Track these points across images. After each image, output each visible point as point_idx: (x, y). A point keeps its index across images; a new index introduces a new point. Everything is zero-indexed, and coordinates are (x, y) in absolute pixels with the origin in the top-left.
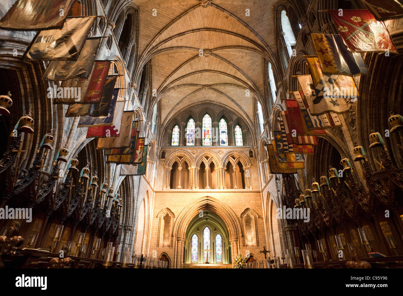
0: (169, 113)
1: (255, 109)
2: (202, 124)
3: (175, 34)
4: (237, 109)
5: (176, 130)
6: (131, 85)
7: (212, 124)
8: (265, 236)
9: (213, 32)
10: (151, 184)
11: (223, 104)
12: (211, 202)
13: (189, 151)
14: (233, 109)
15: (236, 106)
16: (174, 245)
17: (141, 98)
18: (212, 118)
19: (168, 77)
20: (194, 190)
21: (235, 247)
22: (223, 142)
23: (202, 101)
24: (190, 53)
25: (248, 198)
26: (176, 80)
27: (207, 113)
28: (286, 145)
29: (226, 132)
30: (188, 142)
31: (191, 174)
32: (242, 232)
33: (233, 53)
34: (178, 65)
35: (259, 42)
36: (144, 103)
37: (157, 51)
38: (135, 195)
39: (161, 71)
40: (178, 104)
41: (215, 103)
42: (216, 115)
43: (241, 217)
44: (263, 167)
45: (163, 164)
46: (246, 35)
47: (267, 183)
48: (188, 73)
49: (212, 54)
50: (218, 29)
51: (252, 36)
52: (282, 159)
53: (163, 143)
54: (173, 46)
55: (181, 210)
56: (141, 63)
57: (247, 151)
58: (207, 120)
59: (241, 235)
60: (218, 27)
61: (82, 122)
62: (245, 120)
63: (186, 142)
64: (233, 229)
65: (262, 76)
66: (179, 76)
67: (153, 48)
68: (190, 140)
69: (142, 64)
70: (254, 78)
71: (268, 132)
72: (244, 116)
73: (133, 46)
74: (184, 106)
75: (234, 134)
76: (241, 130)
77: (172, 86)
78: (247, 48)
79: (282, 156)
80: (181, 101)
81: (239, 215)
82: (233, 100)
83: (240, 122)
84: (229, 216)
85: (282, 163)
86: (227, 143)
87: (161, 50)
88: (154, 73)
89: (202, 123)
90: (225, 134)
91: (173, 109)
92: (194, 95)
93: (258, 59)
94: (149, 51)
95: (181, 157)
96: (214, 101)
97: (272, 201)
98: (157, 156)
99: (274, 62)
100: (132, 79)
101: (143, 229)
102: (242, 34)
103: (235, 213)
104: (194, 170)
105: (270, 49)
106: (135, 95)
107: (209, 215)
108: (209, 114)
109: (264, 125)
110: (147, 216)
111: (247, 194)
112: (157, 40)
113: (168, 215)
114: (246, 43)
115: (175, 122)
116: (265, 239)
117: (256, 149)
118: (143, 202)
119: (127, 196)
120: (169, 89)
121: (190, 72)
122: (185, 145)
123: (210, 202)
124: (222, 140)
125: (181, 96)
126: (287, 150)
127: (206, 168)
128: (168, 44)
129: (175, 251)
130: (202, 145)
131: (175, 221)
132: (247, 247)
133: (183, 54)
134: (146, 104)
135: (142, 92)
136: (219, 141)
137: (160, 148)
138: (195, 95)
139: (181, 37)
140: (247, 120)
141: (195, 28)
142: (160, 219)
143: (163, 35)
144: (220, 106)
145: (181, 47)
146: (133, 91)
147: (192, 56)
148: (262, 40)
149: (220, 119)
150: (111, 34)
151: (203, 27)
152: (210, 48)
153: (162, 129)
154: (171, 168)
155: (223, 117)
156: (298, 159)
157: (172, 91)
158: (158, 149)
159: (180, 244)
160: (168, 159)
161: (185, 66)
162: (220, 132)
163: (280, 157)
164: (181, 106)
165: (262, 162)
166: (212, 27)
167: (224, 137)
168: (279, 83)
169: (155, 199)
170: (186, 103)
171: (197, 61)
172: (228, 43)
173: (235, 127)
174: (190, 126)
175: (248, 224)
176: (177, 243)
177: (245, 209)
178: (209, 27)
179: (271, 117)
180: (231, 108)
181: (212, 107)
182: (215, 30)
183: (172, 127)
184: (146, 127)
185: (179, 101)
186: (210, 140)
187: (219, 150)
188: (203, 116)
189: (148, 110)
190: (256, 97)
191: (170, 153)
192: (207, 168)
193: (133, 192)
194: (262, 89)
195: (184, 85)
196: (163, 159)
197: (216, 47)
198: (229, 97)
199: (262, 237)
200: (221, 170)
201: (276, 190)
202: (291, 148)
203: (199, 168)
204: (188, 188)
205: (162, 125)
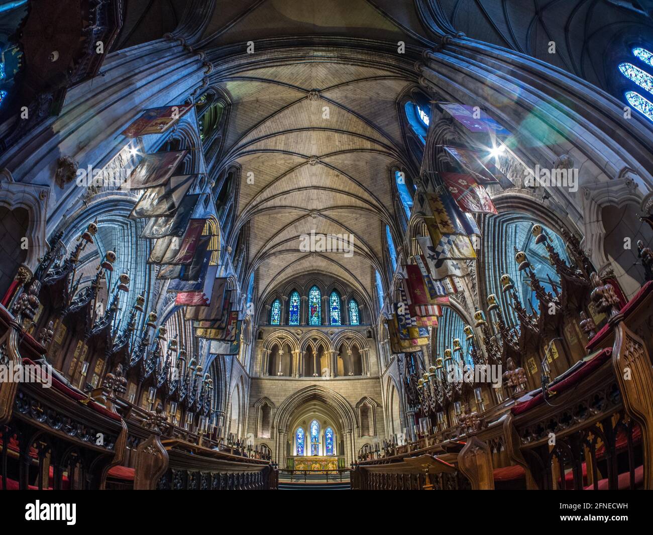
0: (268, 285)
1: (373, 279)
2: (309, 299)
3: (278, 192)
4: (352, 280)
5: (277, 304)
6: (225, 249)
7: (321, 299)
8: (384, 425)
9: (322, 191)
10: (245, 368)
11: (335, 275)
12: (320, 391)
13: (293, 331)
14: (347, 281)
15: (350, 276)
16: (275, 438)
17: (235, 265)
18: (320, 292)
19: (268, 241)
20: (298, 378)
21: (349, 439)
22: (335, 321)
23: (308, 271)
24: (295, 214)
25: (365, 385)
26: (278, 244)
27: (315, 285)
28: (409, 319)
29: (338, 308)
30: (291, 320)
31: (294, 359)
32: (358, 424)
33: (346, 214)
34: (280, 227)
35: (374, 202)
36: (239, 270)
37: (256, 210)
38: (228, 379)
39: (260, 233)
40: (279, 274)
41: (324, 273)
42: (326, 288)
43: (356, 407)
44: (383, 348)
45: (260, 345)
46: (360, 195)
47: (387, 366)
48: (292, 236)
49: (321, 215)
50: (328, 188)
51: (366, 196)
52: (404, 336)
53: (260, 320)
54: (276, 205)
55: (283, 401)
56: (238, 223)
57: (364, 330)
58: (315, 294)
59: (355, 426)
60: (327, 186)
61: (171, 287)
62: (362, 293)
63: (289, 320)
64: (346, 420)
65: (379, 240)
66: (282, 240)
67: (254, 207)
68: (294, 318)
69: (238, 225)
70: (371, 244)
71: (389, 306)
72: (360, 288)
73: (231, 206)
74: (286, 277)
75: (349, 311)
76: (356, 306)
77: (273, 251)
78: (362, 208)
79: (404, 332)
80: (283, 270)
81: (354, 404)
82: (346, 270)
84: (342, 406)
85: (405, 339)
86: (340, 322)
87: (261, 210)
88: (252, 235)
89: (309, 297)
90: (337, 310)
91: (273, 280)
92: (299, 263)
93: (375, 221)
94: (248, 211)
95: (282, 339)
96: (323, 271)
97: (393, 386)
98: (253, 336)
99: (392, 224)
100: (227, 242)
101: (237, 417)
102: (355, 193)
103: (349, 403)
104: (298, 354)
105: (388, 211)
106: (229, 261)
107: (317, 407)
108: (317, 287)
109: (384, 299)
110: (241, 404)
111: (364, 381)
112: (258, 199)
113: (266, 405)
114: (359, 203)
115: (276, 295)
116: (384, 428)
117: (375, 328)
118: (236, 388)
119: (218, 379)
120: (269, 255)
121: (294, 236)
122: (287, 324)
123: (318, 392)
124: (334, 318)
125: (284, 265)
126: (409, 324)
127: (313, 352)
128: (270, 203)
129: (276, 443)
130: (308, 324)
131: (275, 412)
132: (363, 438)
133: (287, 214)
134: (241, 272)
135: (237, 258)
136: (330, 319)
137: (257, 326)
138: (301, 263)
139: (285, 196)
140: (364, 293)
141: (301, 186)
142: (257, 409)
143: (264, 193)
145: (285, 207)
146: (228, 256)
147: (297, 217)
148: (378, 200)
149: (331, 293)
150: (210, 193)
151: (310, 185)
152: (319, 208)
153: (260, 304)
154: (269, 352)
155: (335, 290)
156: (422, 334)
157: (273, 257)
158: (254, 327)
159: (282, 436)
160: (267, 340)
161: (289, 229)
162: (331, 307)
163: (402, 334)
164: (282, 277)
165: (382, 343)
166: (321, 186)
167: (335, 314)
168: (399, 248)
169: (251, 387)
170: (289, 272)
171: (303, 223)
172: (340, 203)
173: (349, 303)
174: (293, 301)
175: (364, 414)
176: (278, 435)
177: (361, 398)
178: (317, 186)
179: (392, 288)
180: (345, 279)
181: (321, 278)
182: (324, 188)
183: (271, 303)
184: (240, 300)
185: (280, 270)
186: (318, 318)
187: (329, 330)
188: (310, 289)
189: (244, 279)
190: (374, 266)
191: (269, 333)
192: (315, 352)
193: (225, 375)
194: (380, 255)
195: (287, 251)
196: (260, 340)
197: (325, 207)
198: (341, 266)
200: (332, 354)
201: (398, 373)
202: (415, 321)
203: (304, 352)
204: (290, 376)
205: (260, 299)
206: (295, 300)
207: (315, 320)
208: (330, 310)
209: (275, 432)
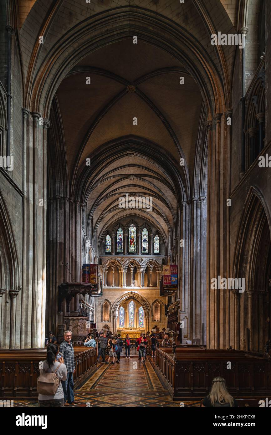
0: (103, 228)
5: (108, 237)
11: (146, 218)
13: (119, 259)
14: (154, 223)
15: (155, 221)
16: (111, 321)
18: (136, 229)
20: (123, 287)
21: (147, 322)
22: (144, 249)
23: (128, 214)
25: (157, 293)
29: (147, 241)
30: (118, 249)
31: (121, 275)
32: (152, 314)
40: (109, 220)
43: (152, 305)
45: (101, 269)
53: (100, 252)
55: (115, 301)
57: (161, 259)
58: (133, 229)
59: (151, 315)
63: (116, 249)
64: (147, 311)
74: (114, 220)
75: (153, 243)
76: (158, 238)
80: (112, 217)
81: (151, 303)
82: (153, 217)
83: (158, 233)
84: (145, 304)
86: (147, 250)
90: (146, 242)
91: (106, 224)
92: (122, 212)
95: (113, 263)
96: (138, 215)
103: (148, 302)
104: (123, 273)
108: (134, 224)
113: (106, 304)
115: (107, 232)
117: (167, 259)
122: (116, 252)
123: (133, 295)
124: (144, 247)
127: (131, 271)
129: (112, 324)
130: (128, 252)
131: (111, 307)
136: (141, 248)
137: (98, 257)
138: (124, 212)
139: (114, 192)
142: (102, 306)
144: (144, 219)
149: (143, 228)
153: (99, 241)
154: (107, 272)
155: (146, 227)
159: (115, 320)
160: (105, 265)
162: (143, 240)
164: (112, 220)
167: (145, 245)
173: (154, 237)
174: (119, 235)
175: (156, 308)
176: (113, 319)
177: (155, 300)
180: (152, 222)
181: (136, 220)
182: (138, 186)
183: (105, 238)
185: (110, 218)
186: (135, 247)
187: (140, 258)
188: (129, 227)
191: (106, 261)
196: (101, 265)
198: (150, 215)
199: (163, 317)
200: (141, 273)
203: (126, 272)
204: (119, 286)
205: (98, 237)
206: (120, 234)
207: (132, 249)
208: (142, 241)
209: (111, 318)
